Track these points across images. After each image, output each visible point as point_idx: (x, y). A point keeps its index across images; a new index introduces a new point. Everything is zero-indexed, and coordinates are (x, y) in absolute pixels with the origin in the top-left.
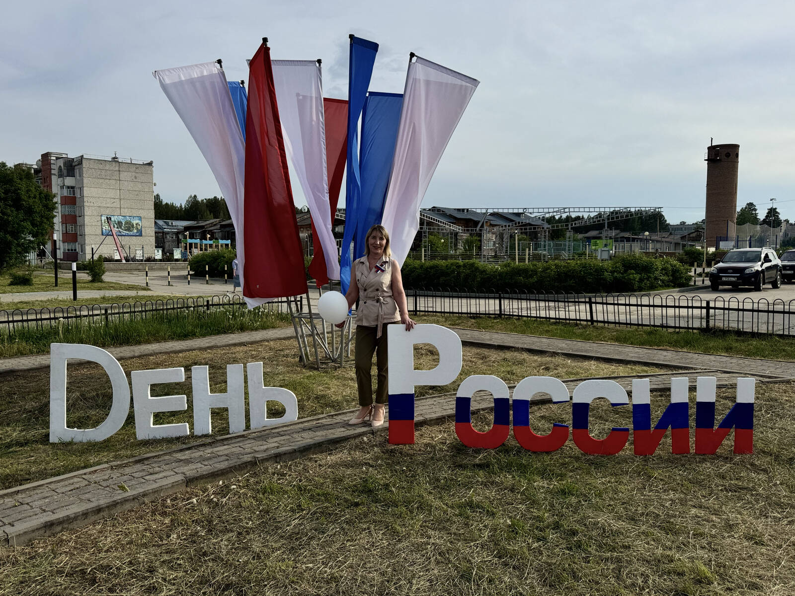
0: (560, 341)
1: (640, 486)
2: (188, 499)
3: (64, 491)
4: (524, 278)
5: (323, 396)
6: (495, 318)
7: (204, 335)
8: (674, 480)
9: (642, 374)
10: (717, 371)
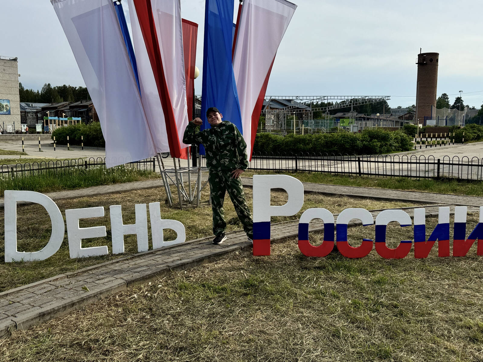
0: (342, 187)
1: (425, 277)
2: (130, 296)
3: (41, 293)
4: (302, 145)
5: (193, 226)
6: (292, 172)
7: (87, 186)
8: (445, 273)
9: (403, 207)
10: (452, 205)
